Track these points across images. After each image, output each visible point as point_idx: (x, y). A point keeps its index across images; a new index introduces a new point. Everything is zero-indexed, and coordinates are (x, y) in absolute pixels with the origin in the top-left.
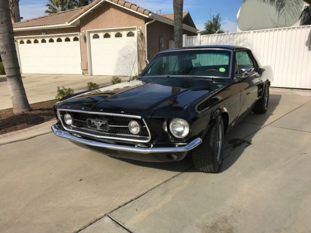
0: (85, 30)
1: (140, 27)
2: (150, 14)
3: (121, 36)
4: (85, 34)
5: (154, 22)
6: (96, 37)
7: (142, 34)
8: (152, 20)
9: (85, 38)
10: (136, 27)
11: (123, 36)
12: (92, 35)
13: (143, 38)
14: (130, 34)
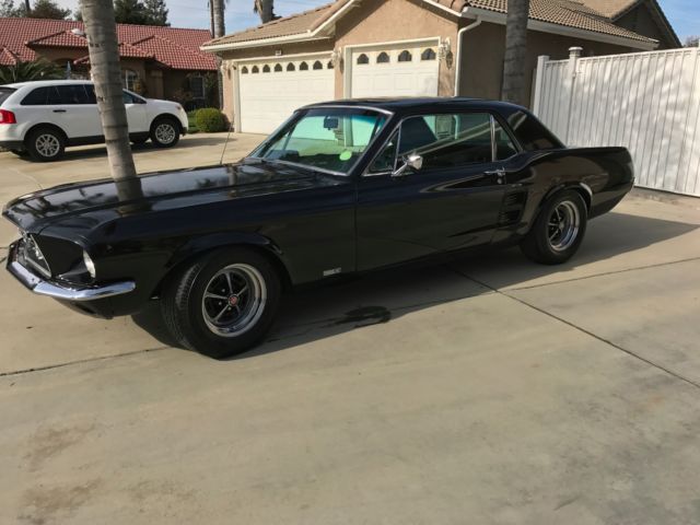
0: (343, 46)
1: (448, 39)
2: (466, 9)
3: (410, 59)
4: (342, 55)
5: (477, 27)
6: (363, 60)
7: (450, 55)
8: (473, 21)
9: (342, 62)
10: (439, 38)
11: (413, 58)
12: (356, 56)
13: (451, 63)
14: (428, 55)
